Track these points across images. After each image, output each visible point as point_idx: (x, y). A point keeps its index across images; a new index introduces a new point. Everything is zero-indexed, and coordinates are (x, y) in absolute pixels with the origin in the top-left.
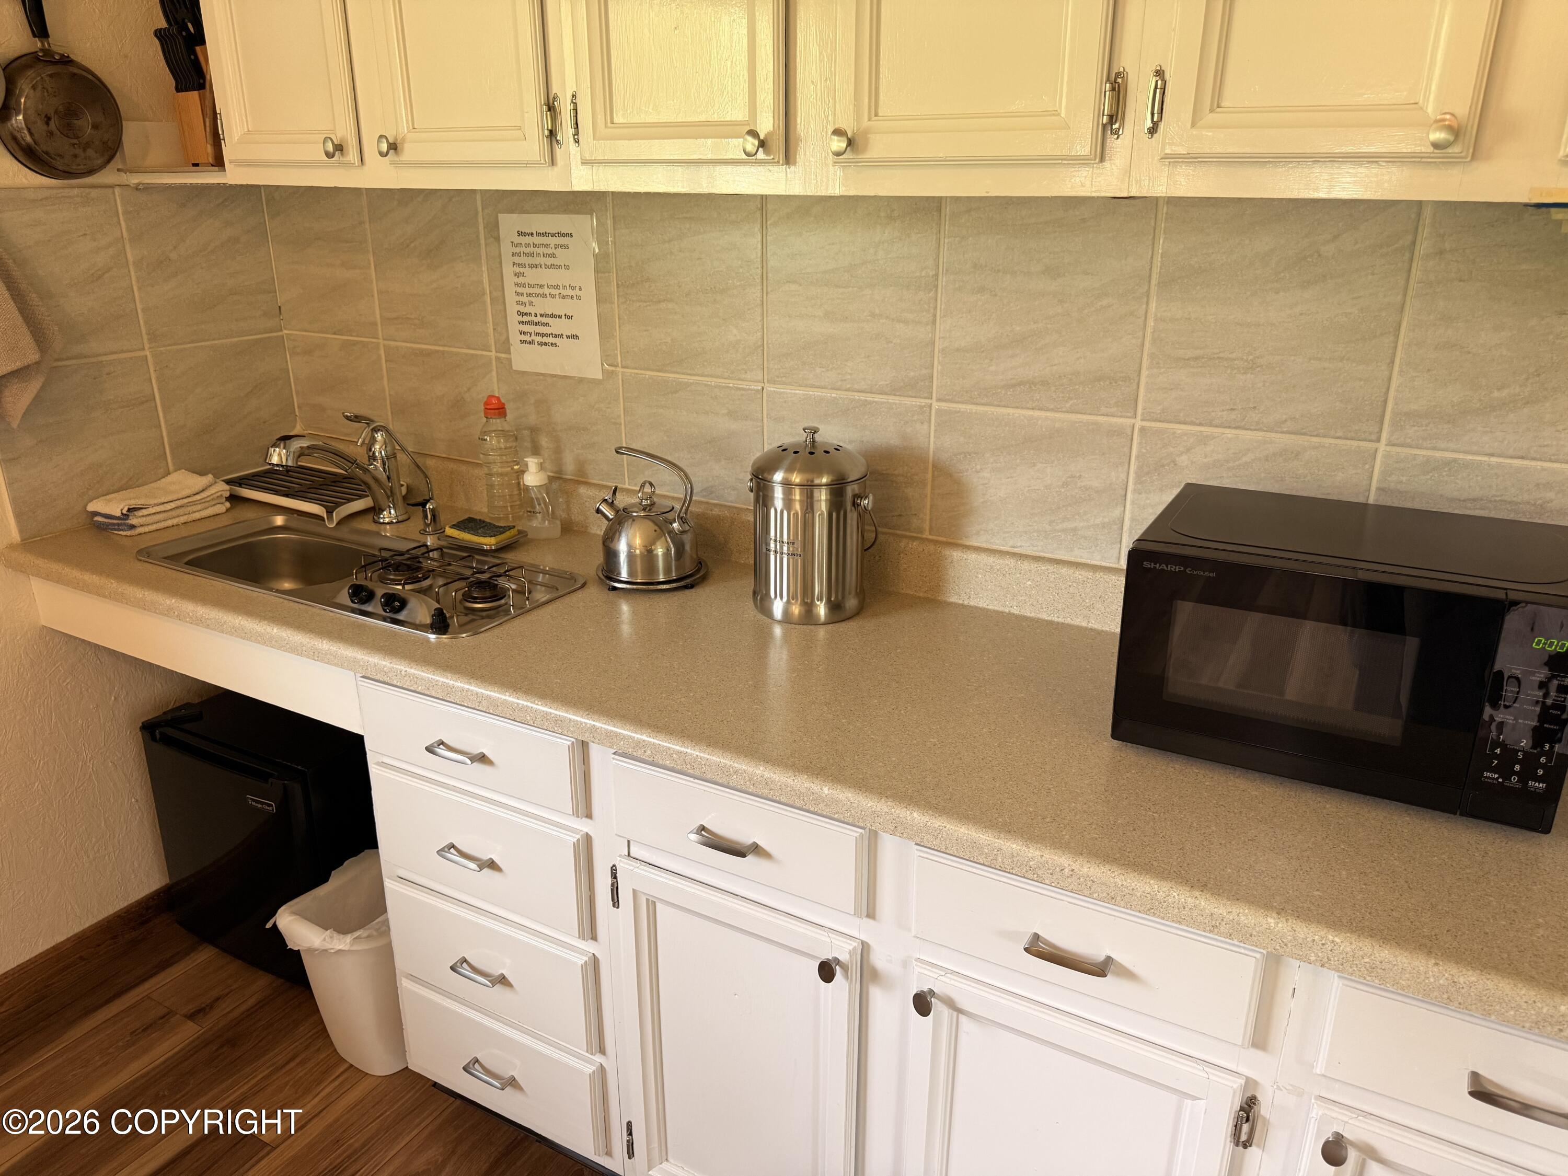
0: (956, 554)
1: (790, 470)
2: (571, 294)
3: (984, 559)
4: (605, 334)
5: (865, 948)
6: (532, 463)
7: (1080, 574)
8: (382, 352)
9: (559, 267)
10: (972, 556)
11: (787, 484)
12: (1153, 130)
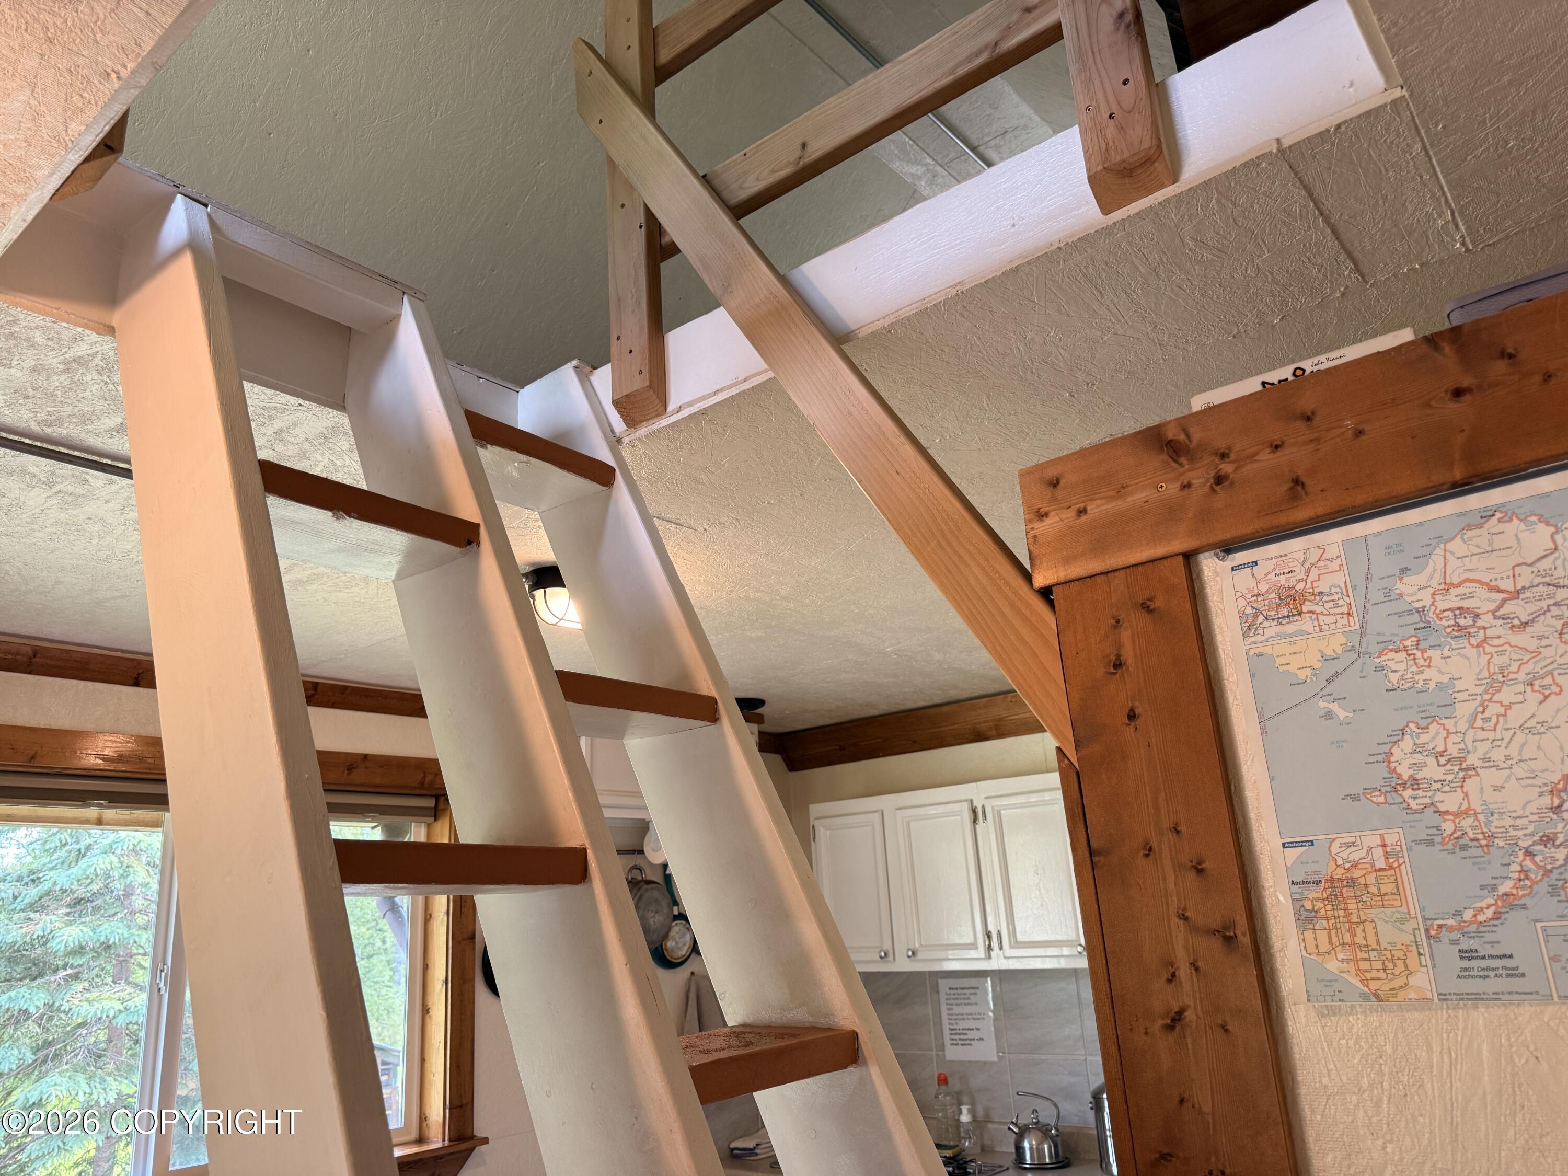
2: (979, 1017)
4: (998, 1037)
6: (964, 1109)
9: (972, 1004)
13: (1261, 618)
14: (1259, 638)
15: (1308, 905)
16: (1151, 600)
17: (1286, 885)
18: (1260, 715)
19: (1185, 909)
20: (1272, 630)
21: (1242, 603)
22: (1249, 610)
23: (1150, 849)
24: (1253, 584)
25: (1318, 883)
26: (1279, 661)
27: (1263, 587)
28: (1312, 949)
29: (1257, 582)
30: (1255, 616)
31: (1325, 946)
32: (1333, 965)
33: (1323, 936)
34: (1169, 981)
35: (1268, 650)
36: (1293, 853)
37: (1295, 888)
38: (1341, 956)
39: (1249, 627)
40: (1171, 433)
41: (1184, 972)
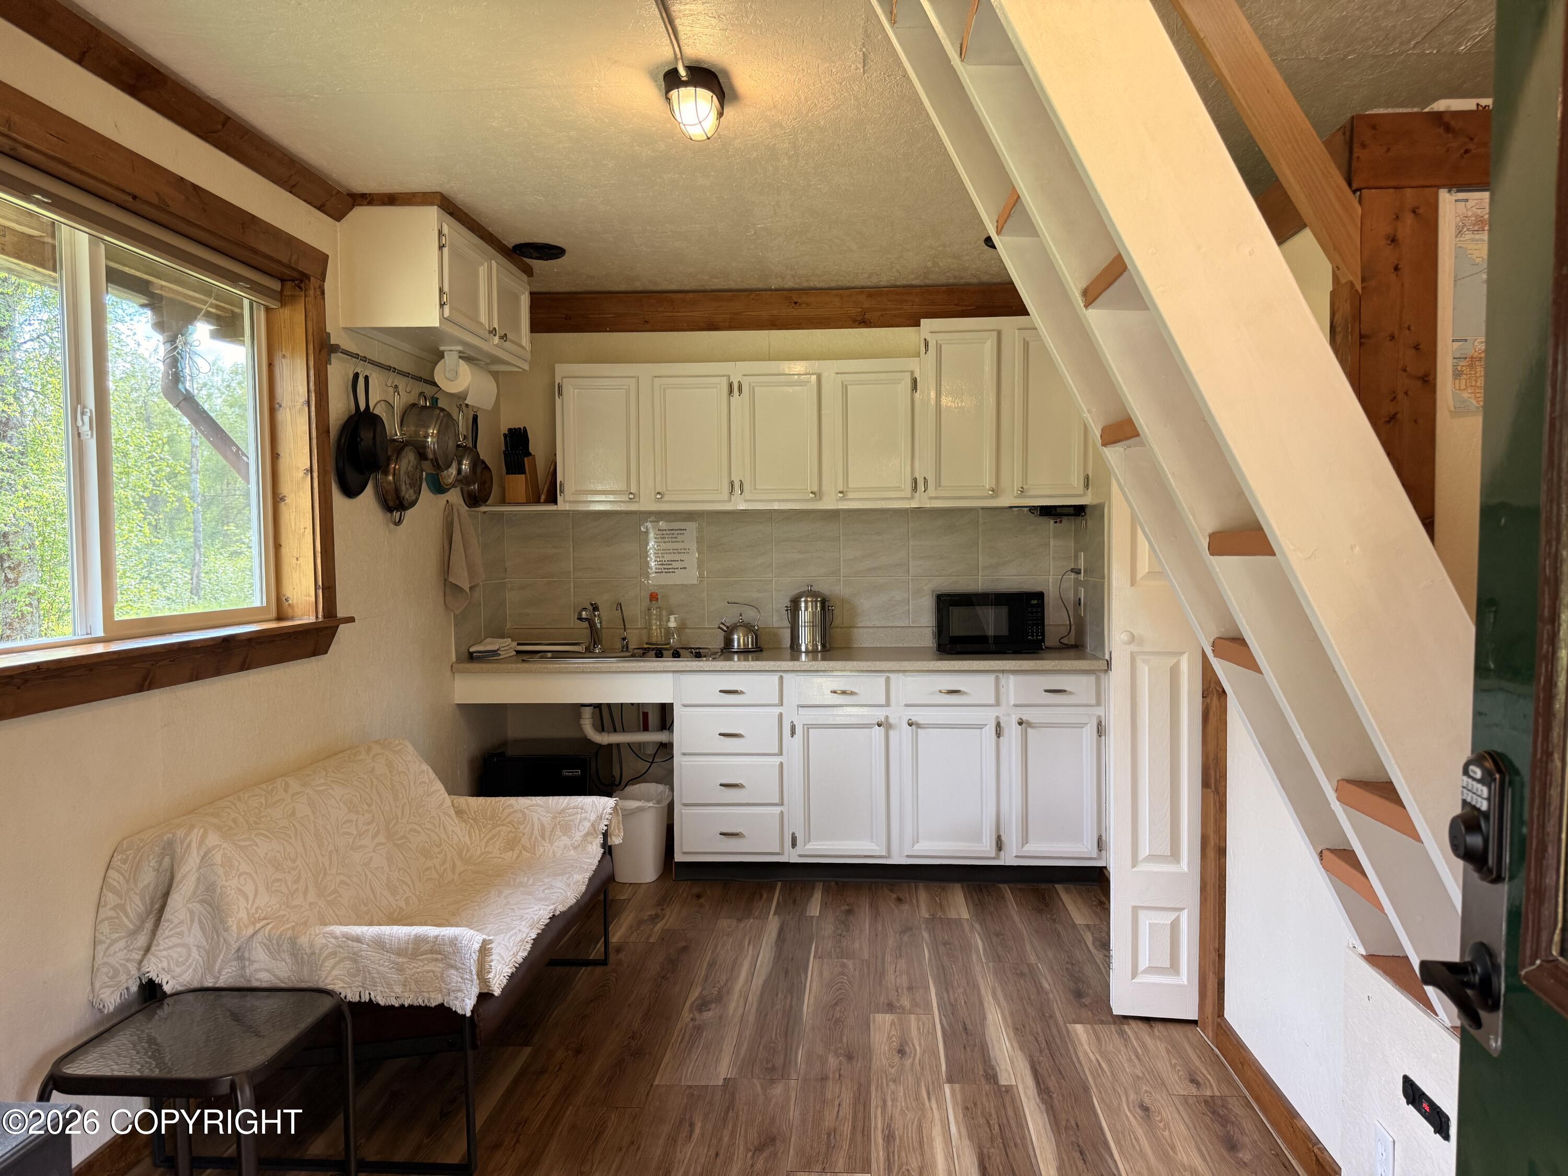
0: (855, 630)
1: (807, 597)
2: (686, 551)
3: (866, 630)
4: (700, 566)
5: (887, 717)
6: (672, 618)
7: (899, 630)
8: (572, 584)
9: (678, 542)
10: (861, 630)
11: (806, 602)
12: (925, 491)
13: (1465, 229)
14: (1461, 239)
15: (1459, 368)
16: (1418, 208)
17: (1451, 358)
18: (1455, 277)
19: (1406, 367)
20: (1469, 236)
21: (1458, 219)
22: (1460, 224)
23: (1393, 337)
24: (1464, 210)
25: (1466, 358)
26: (1469, 252)
27: (1470, 214)
28: (1457, 387)
29: (1467, 210)
30: (1463, 228)
31: (1463, 387)
32: (1465, 395)
33: (1463, 382)
34: (1392, 401)
35: (1464, 246)
36: (1457, 344)
37: (1455, 361)
38: (1469, 391)
39: (1459, 233)
40: (1446, 118)
41: (1401, 396)
